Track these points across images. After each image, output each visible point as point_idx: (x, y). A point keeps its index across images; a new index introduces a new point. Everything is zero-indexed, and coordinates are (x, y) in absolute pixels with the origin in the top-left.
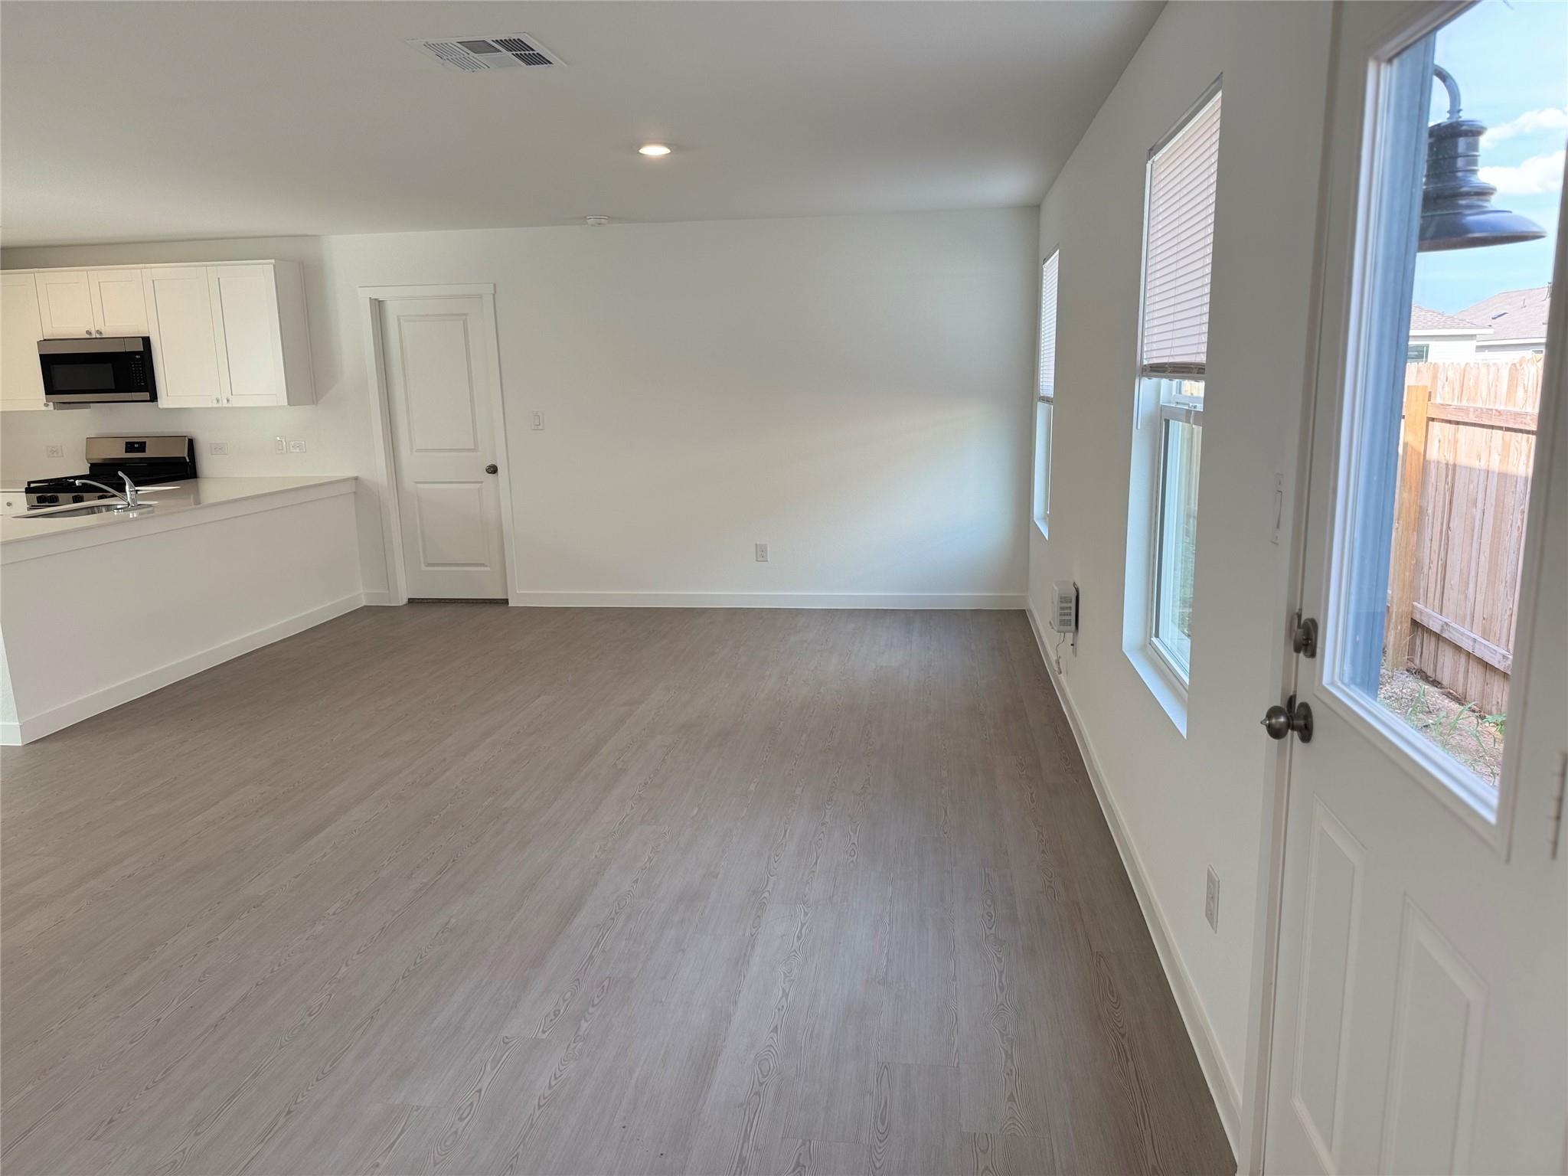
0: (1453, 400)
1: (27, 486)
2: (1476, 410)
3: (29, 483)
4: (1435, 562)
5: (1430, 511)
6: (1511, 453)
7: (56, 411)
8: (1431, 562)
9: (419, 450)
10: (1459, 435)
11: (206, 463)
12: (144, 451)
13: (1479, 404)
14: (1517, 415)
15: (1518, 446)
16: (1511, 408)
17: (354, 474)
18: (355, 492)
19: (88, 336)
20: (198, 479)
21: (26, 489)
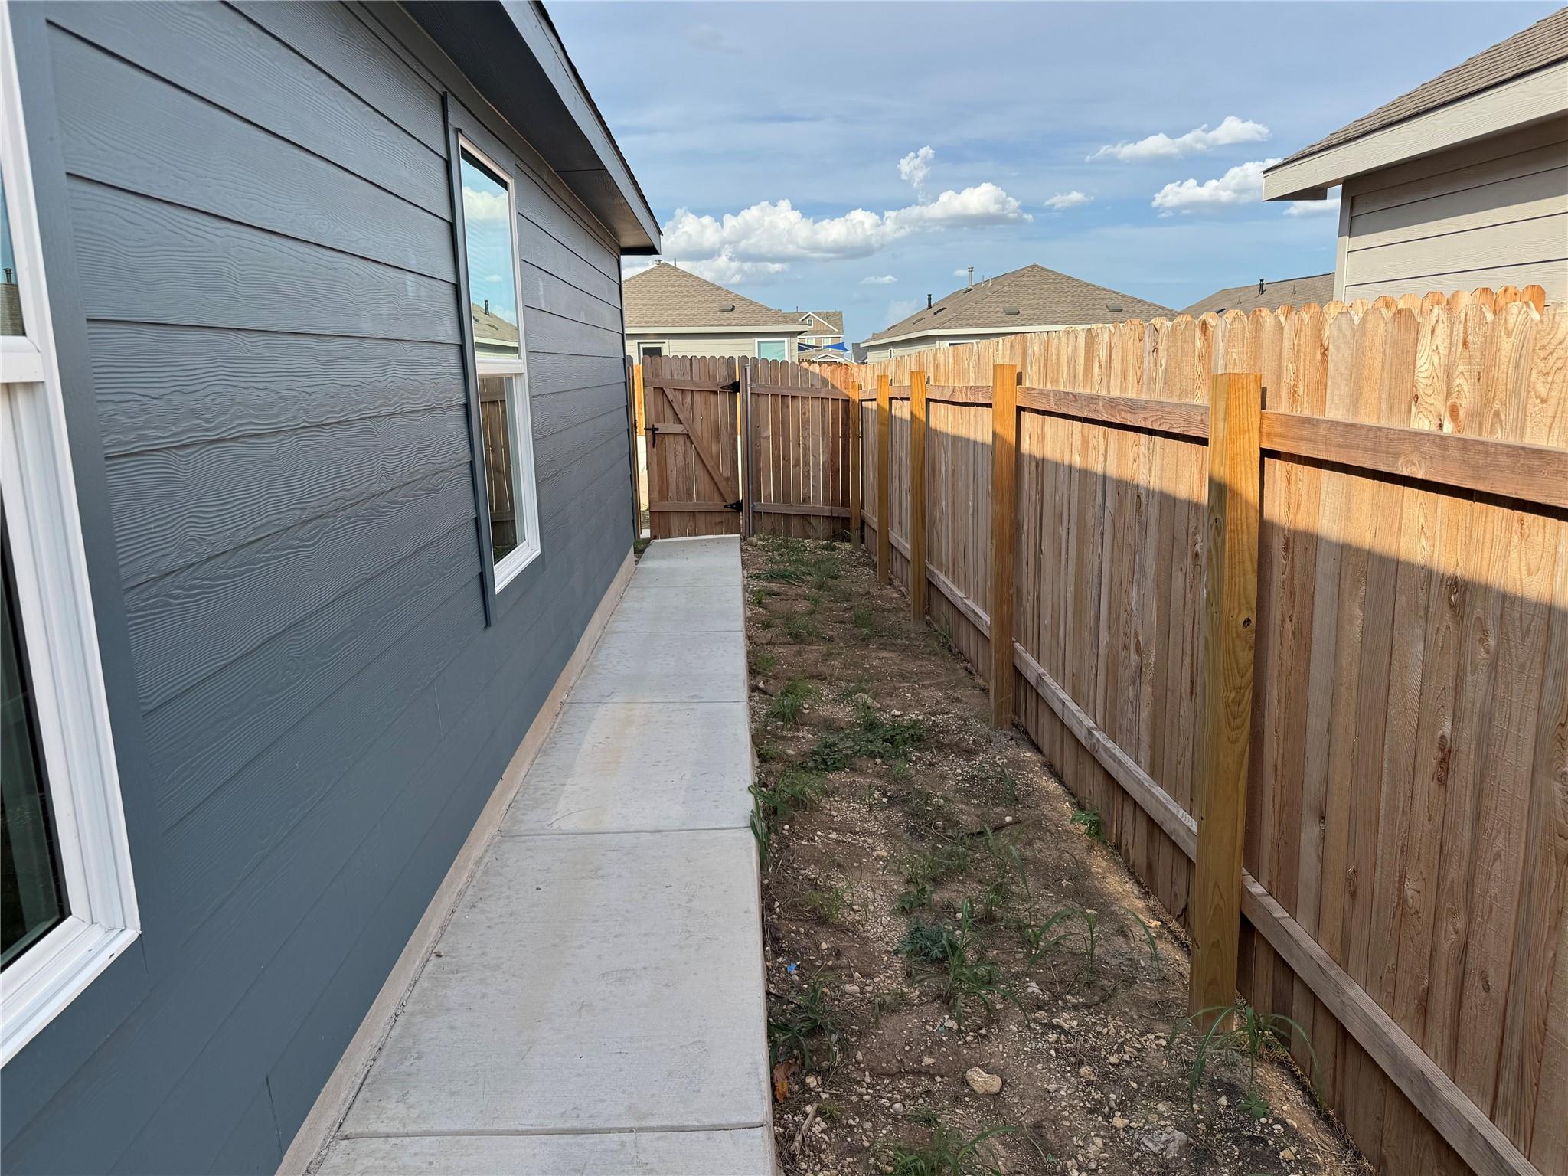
0: (1039, 384)
2: (1057, 393)
4: (1031, 594)
5: (1025, 528)
6: (1090, 450)
8: (1028, 593)
10: (1047, 429)
13: (1062, 388)
14: (1092, 399)
15: (1096, 444)
16: (1088, 391)
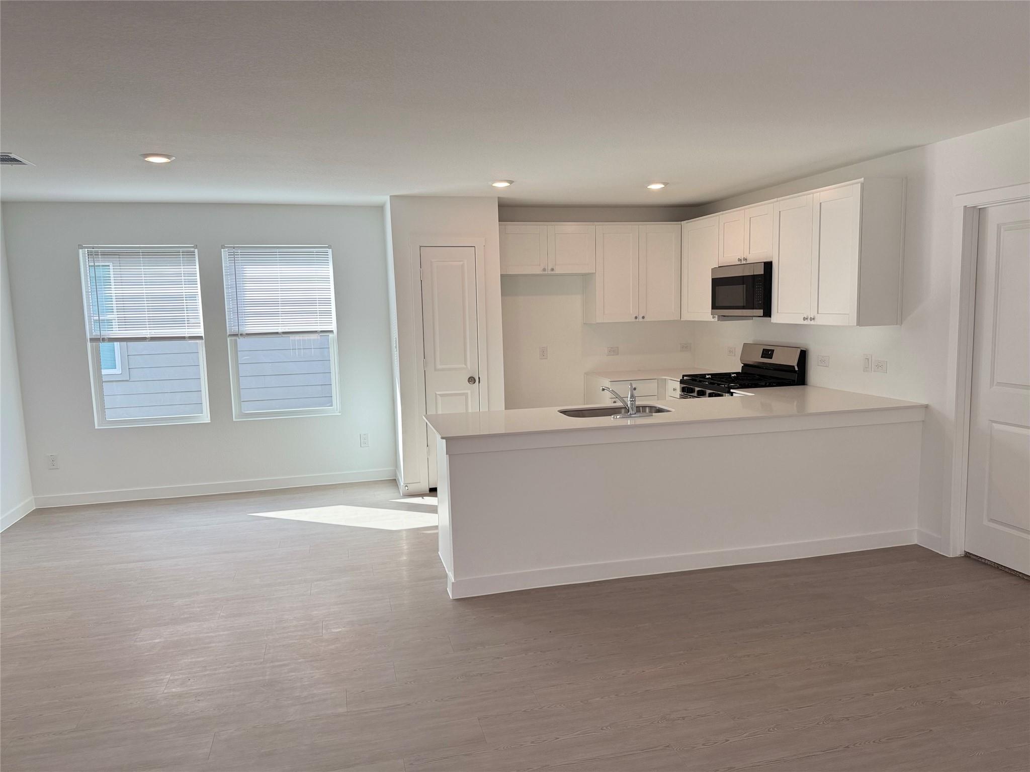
1: (682, 378)
3: (684, 376)
7: (719, 322)
9: (999, 384)
11: (814, 373)
12: (771, 358)
17: (924, 401)
18: (923, 421)
19: (739, 263)
20: (808, 387)
21: (681, 380)
